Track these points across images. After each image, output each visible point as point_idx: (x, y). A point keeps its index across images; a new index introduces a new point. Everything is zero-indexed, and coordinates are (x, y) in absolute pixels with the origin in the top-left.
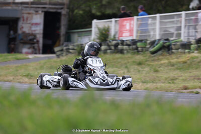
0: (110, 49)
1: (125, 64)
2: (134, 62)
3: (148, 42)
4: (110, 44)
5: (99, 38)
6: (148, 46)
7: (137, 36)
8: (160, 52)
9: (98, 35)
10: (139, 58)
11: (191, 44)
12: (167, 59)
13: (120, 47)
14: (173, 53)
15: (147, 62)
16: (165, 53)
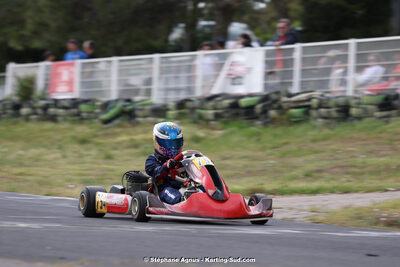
0: (36, 114)
1: (60, 140)
2: (74, 137)
3: (99, 103)
4: (36, 105)
5: (18, 95)
6: (98, 111)
7: (80, 92)
8: (117, 122)
9: (17, 89)
10: (83, 130)
11: (168, 110)
12: (129, 134)
14: (138, 123)
15: (95, 140)
16: (126, 124)
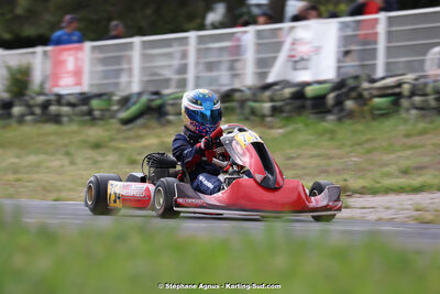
0: (32, 114)
1: (66, 146)
2: (84, 142)
3: (116, 98)
4: (32, 102)
5: (8, 91)
6: (115, 108)
7: (91, 85)
8: (140, 121)
9: (6, 82)
10: (95, 133)
12: (158, 136)
13: (53, 109)
14: (169, 122)
15: (114, 144)
16: (153, 123)
